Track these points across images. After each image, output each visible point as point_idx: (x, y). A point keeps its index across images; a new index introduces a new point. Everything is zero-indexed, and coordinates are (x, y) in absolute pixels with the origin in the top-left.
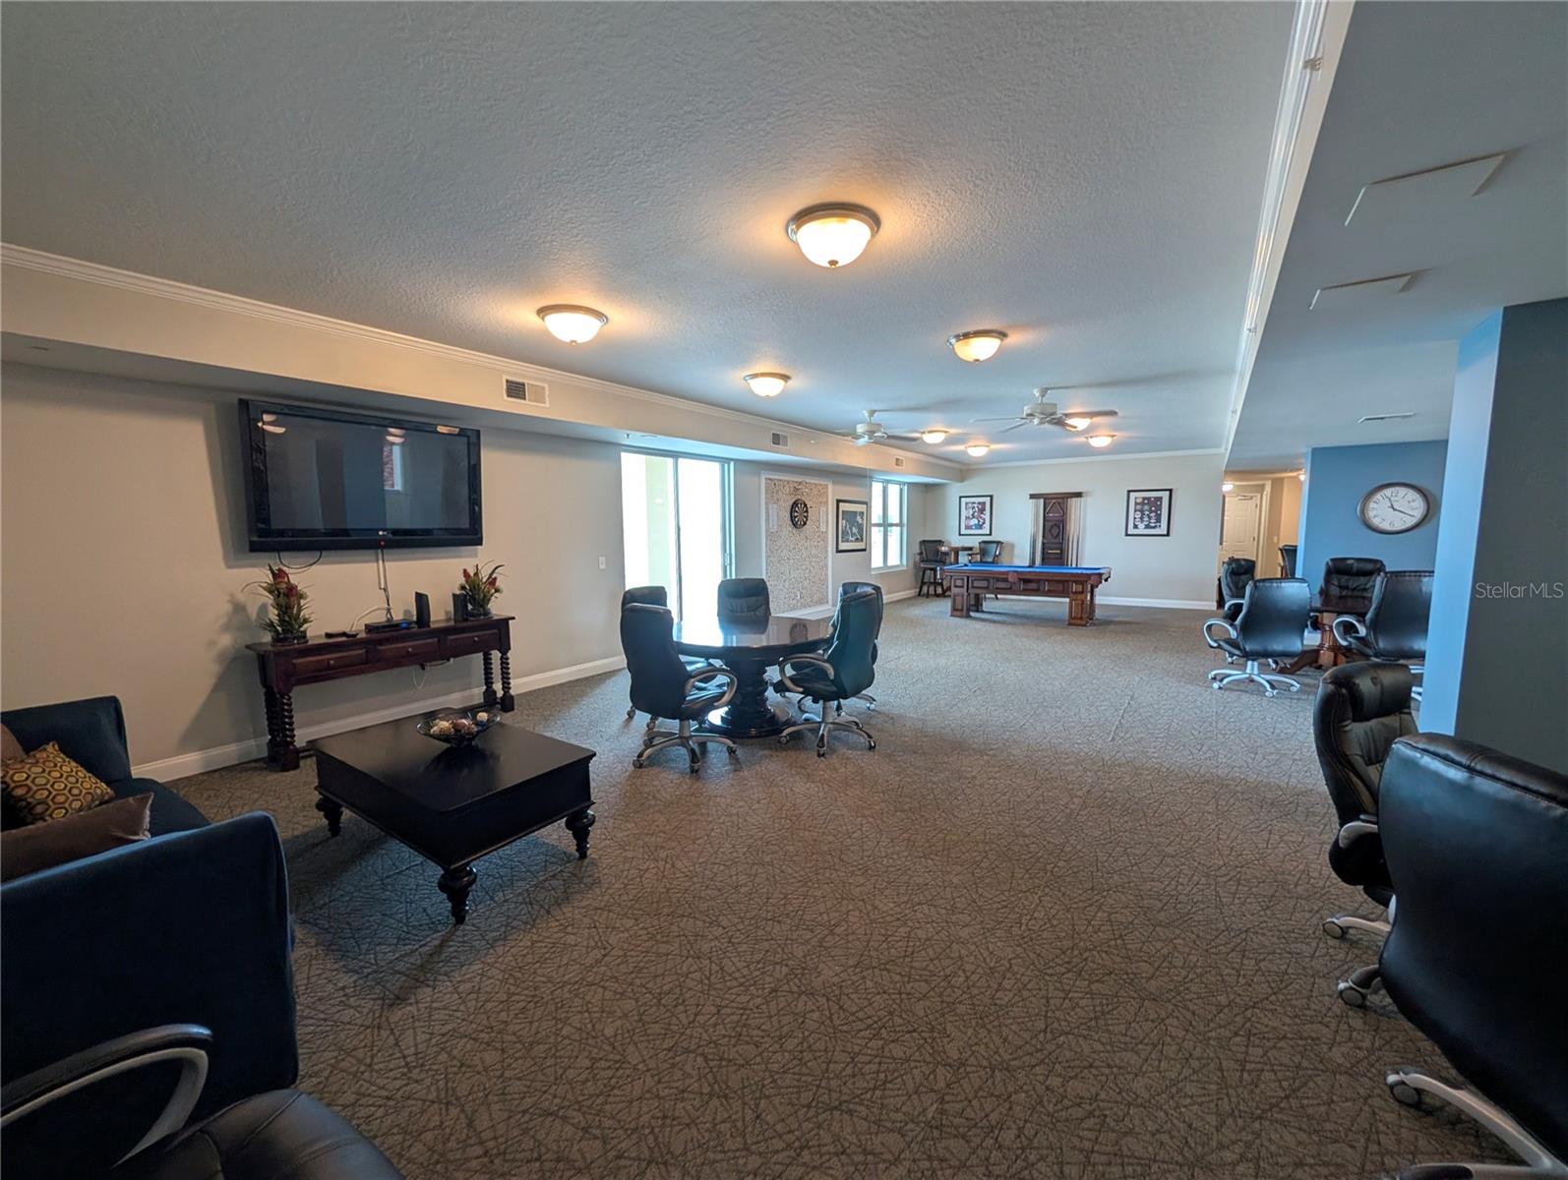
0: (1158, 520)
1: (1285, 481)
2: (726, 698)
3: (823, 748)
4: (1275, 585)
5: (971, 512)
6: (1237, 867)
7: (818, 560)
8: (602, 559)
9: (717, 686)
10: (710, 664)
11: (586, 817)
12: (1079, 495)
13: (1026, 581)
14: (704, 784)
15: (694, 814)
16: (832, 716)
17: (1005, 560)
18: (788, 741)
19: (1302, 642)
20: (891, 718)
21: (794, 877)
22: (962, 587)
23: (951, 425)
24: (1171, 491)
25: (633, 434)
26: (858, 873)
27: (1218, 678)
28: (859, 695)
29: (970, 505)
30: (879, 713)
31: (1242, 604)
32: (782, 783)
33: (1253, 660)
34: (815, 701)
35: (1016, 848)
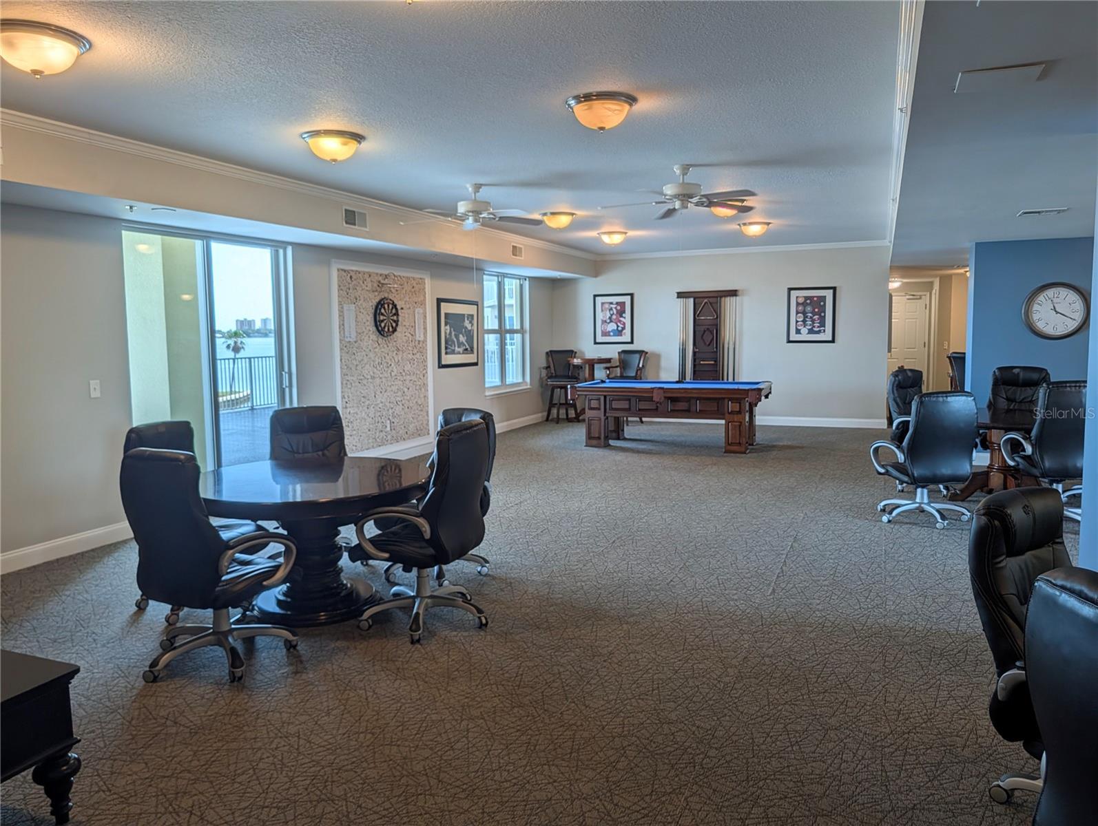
0: (823, 324)
1: (953, 276)
2: (280, 574)
3: (417, 632)
4: (941, 399)
5: (608, 315)
6: (904, 733)
7: (413, 378)
8: (94, 384)
9: (269, 558)
10: (260, 528)
11: (67, 763)
12: (733, 293)
13: (674, 400)
14: (250, 696)
15: (234, 740)
16: (431, 586)
17: (649, 374)
18: (370, 627)
19: (971, 463)
20: (508, 584)
21: (375, 813)
22: (599, 409)
23: (579, 207)
24: (834, 289)
25: (139, 206)
26: (462, 795)
27: (888, 509)
28: (464, 557)
29: (607, 306)
30: (494, 578)
31: (909, 421)
32: (361, 685)
33: (923, 487)
34: (407, 569)
35: (660, 739)
